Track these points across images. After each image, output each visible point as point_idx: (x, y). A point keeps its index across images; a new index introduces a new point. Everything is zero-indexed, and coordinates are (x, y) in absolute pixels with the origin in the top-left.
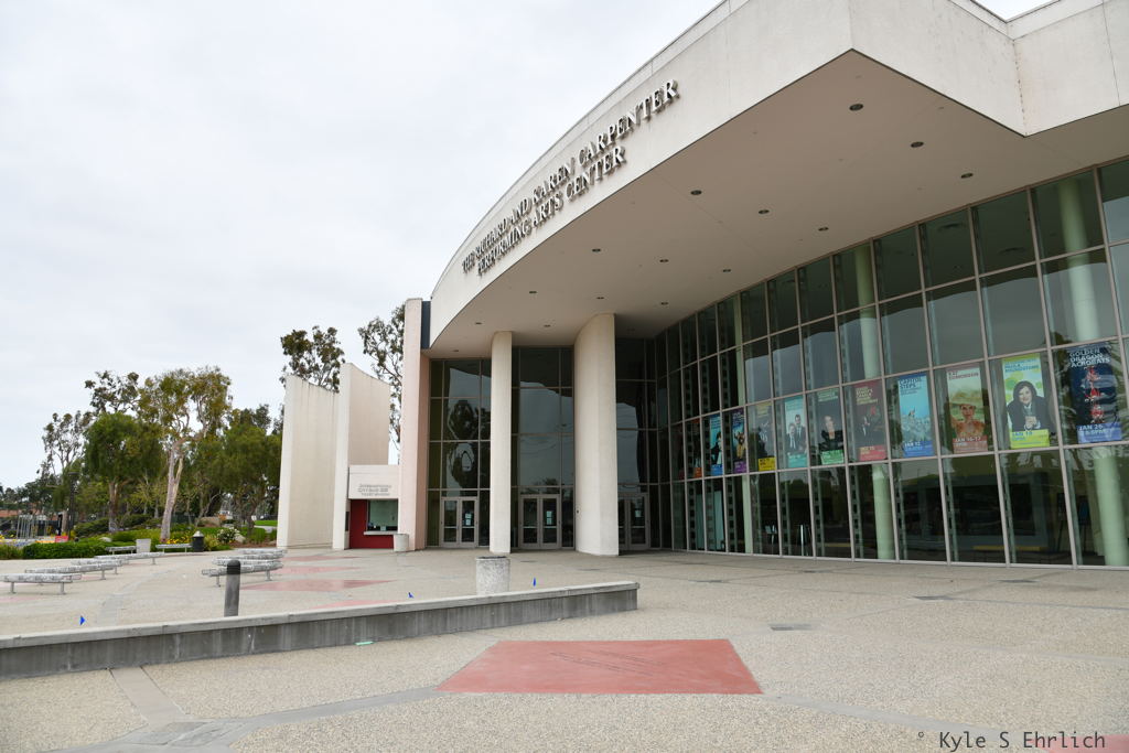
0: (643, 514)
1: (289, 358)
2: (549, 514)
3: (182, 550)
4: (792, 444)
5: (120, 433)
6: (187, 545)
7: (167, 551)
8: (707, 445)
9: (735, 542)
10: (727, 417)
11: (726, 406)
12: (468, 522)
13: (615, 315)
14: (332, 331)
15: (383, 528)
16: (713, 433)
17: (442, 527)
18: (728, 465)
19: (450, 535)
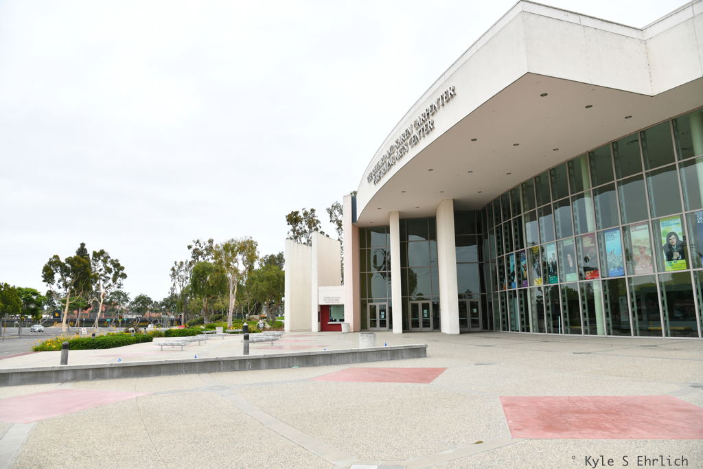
0: (478, 310)
1: (291, 227)
2: (425, 311)
3: (238, 333)
4: (551, 270)
5: (207, 272)
6: (240, 330)
7: (231, 333)
8: (509, 271)
9: (525, 326)
10: (518, 255)
11: (517, 249)
12: (383, 317)
13: (453, 200)
14: (313, 210)
15: (338, 320)
16: (511, 264)
17: (369, 320)
18: (520, 283)
19: (373, 324)
